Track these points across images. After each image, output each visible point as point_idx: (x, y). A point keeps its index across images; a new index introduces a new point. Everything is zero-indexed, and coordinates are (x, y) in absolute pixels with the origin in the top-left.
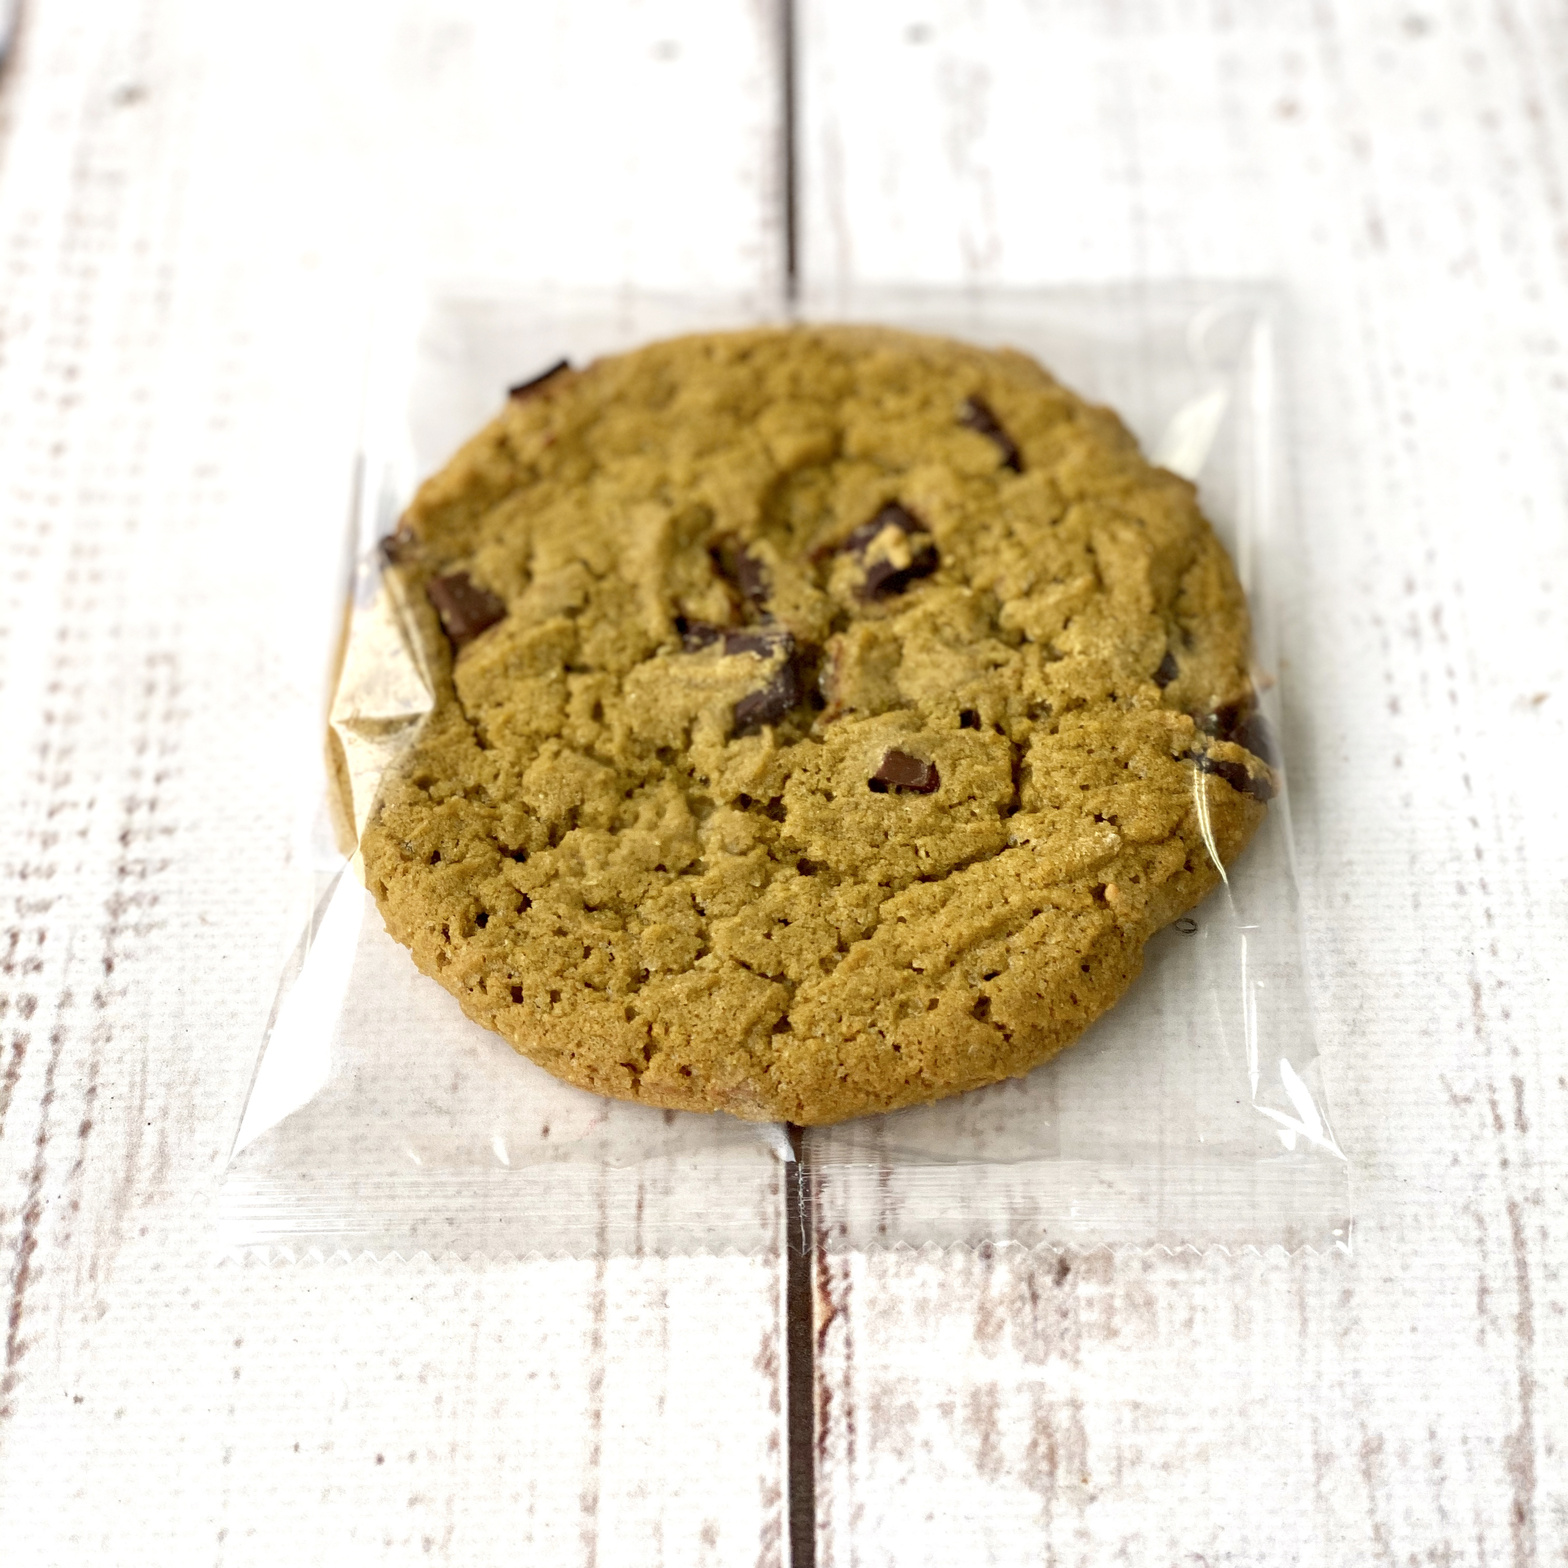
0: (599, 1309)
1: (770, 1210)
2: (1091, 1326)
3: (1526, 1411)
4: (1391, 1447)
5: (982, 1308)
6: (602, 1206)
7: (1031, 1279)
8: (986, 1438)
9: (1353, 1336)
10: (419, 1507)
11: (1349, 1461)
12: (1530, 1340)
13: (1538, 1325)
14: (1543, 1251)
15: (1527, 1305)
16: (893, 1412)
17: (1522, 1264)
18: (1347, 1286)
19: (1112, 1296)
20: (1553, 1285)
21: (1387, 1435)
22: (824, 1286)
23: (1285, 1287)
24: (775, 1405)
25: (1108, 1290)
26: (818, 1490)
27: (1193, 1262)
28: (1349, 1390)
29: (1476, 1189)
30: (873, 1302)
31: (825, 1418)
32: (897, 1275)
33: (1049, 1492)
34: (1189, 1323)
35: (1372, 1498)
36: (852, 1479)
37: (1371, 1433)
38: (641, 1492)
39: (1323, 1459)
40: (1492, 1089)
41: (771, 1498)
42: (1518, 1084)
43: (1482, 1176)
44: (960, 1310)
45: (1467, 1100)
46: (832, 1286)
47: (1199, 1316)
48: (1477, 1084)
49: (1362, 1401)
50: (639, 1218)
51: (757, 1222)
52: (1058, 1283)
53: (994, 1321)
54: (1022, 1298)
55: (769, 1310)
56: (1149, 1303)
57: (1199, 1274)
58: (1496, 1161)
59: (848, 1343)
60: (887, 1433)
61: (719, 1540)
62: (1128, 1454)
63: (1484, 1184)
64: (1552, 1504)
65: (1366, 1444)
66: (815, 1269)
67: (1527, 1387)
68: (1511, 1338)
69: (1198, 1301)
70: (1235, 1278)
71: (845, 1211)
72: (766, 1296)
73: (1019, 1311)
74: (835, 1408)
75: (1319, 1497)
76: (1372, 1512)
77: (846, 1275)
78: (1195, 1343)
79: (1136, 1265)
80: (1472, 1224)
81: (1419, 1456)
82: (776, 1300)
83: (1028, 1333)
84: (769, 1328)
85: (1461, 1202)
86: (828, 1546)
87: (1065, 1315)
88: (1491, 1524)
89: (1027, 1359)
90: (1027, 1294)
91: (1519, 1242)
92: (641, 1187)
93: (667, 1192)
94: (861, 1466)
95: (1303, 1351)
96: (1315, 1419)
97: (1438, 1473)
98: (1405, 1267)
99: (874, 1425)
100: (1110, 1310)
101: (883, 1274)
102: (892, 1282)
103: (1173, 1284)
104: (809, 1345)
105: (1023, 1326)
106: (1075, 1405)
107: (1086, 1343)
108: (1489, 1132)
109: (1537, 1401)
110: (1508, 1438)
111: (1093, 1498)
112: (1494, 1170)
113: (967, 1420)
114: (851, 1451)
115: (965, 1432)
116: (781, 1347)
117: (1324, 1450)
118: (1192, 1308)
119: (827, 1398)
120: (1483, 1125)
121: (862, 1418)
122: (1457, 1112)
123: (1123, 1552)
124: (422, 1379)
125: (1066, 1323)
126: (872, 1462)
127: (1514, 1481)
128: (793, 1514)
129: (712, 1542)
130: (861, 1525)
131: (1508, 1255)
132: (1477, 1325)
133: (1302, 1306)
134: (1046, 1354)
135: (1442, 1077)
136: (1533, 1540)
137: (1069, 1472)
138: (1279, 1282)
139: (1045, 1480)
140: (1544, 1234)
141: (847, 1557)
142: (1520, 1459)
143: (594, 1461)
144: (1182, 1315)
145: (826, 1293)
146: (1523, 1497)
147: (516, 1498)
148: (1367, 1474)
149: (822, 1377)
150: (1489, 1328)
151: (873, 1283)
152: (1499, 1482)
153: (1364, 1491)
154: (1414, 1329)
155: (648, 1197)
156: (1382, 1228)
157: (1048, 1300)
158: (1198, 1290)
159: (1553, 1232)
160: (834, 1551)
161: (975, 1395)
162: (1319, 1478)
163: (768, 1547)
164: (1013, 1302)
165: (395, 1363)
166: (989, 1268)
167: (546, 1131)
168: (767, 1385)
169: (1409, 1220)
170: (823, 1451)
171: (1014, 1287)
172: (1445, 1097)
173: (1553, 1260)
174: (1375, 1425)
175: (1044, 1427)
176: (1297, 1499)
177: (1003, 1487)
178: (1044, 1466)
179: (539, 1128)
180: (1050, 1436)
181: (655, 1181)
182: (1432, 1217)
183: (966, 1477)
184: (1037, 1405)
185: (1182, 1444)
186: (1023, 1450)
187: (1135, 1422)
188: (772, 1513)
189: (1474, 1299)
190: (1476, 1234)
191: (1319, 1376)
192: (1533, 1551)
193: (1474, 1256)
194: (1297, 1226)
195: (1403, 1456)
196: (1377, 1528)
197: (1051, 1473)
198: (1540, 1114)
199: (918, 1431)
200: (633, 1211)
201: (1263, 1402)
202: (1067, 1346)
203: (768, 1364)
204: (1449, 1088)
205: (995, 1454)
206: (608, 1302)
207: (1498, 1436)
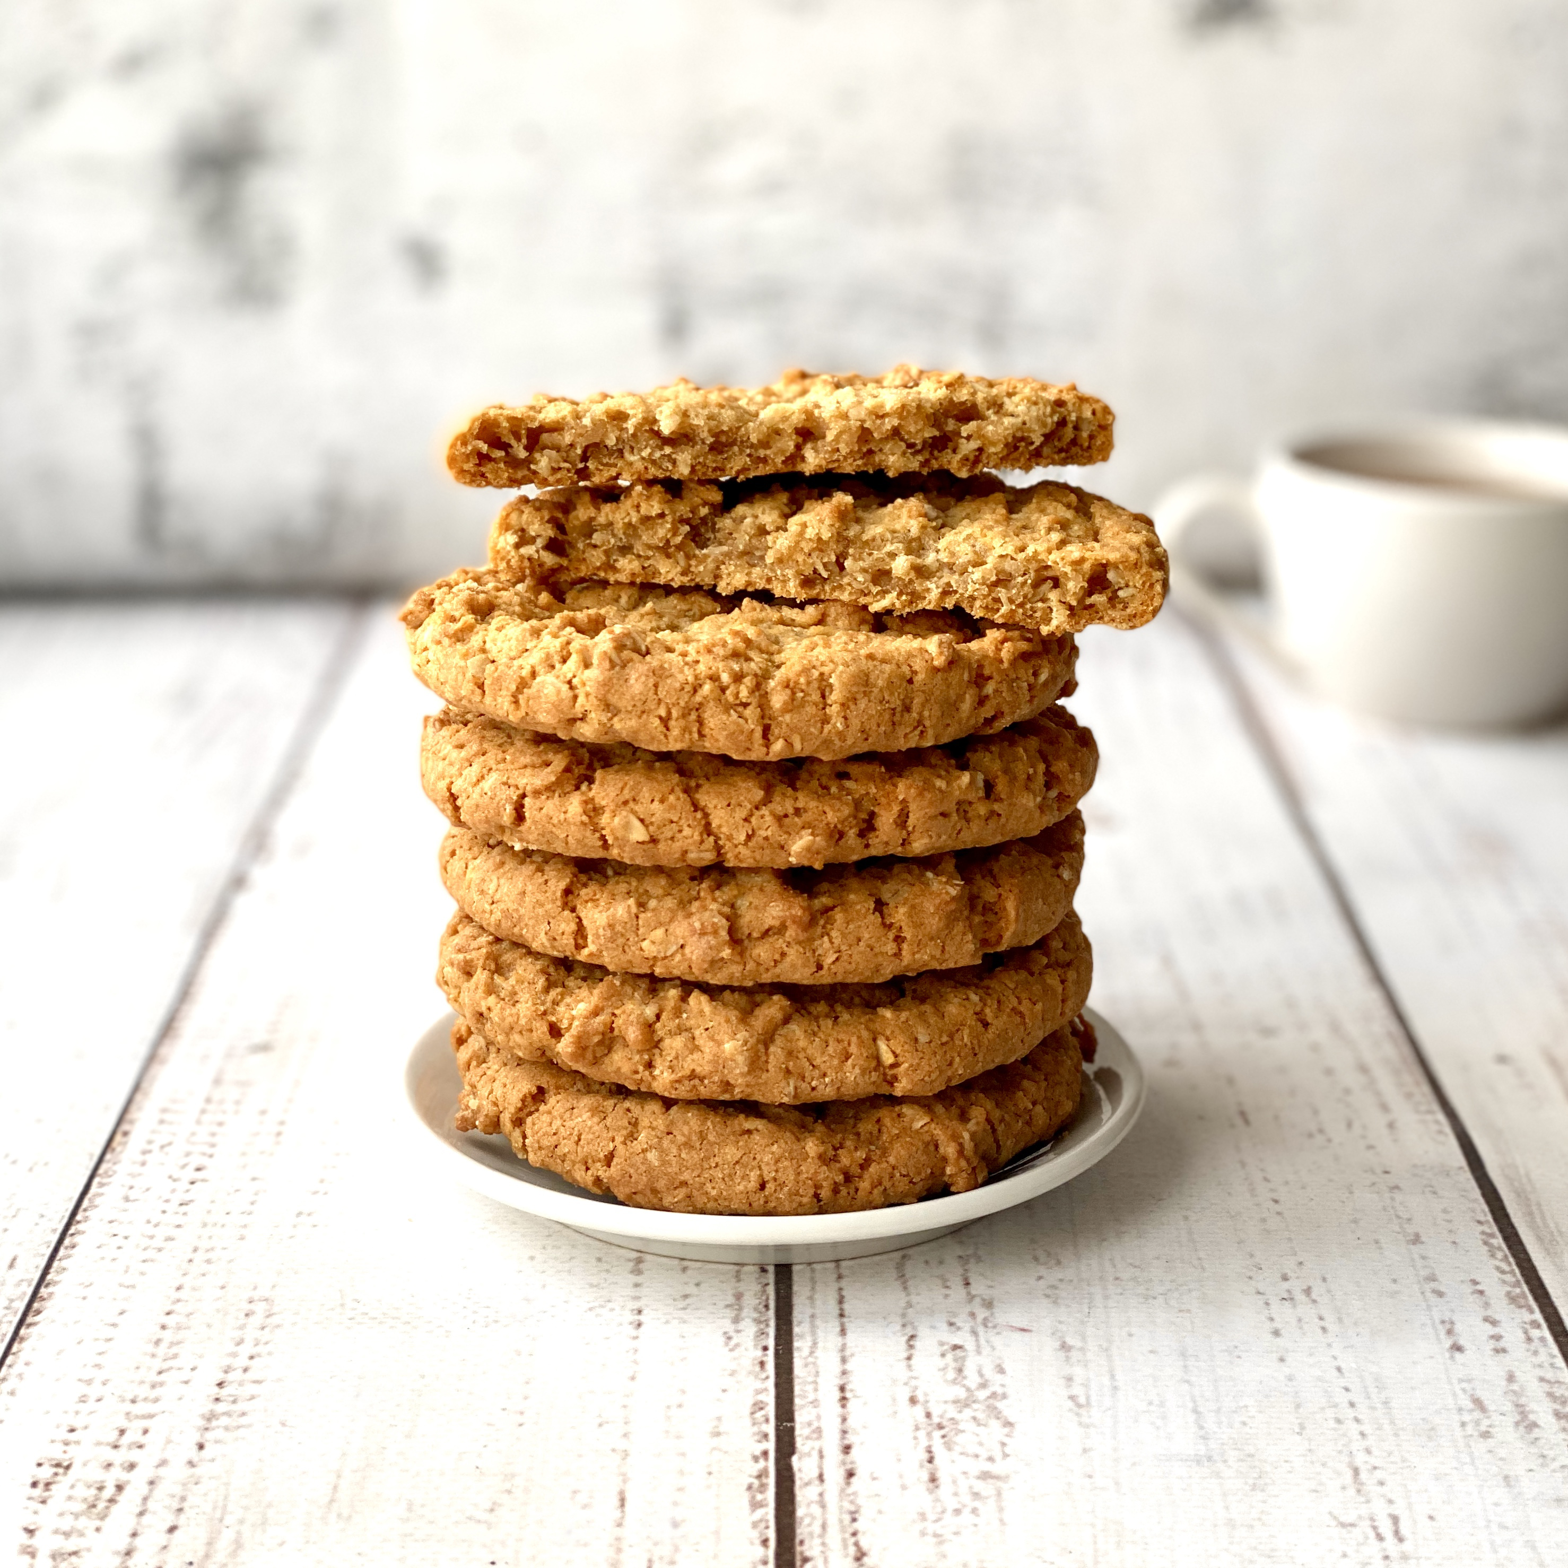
40: (1372, 1519)
42: (1395, 1520)
45: (1352, 1525)
48: (1360, 1517)
122: (1344, 1531)
135: (1330, 1513)
204: (1335, 1518)
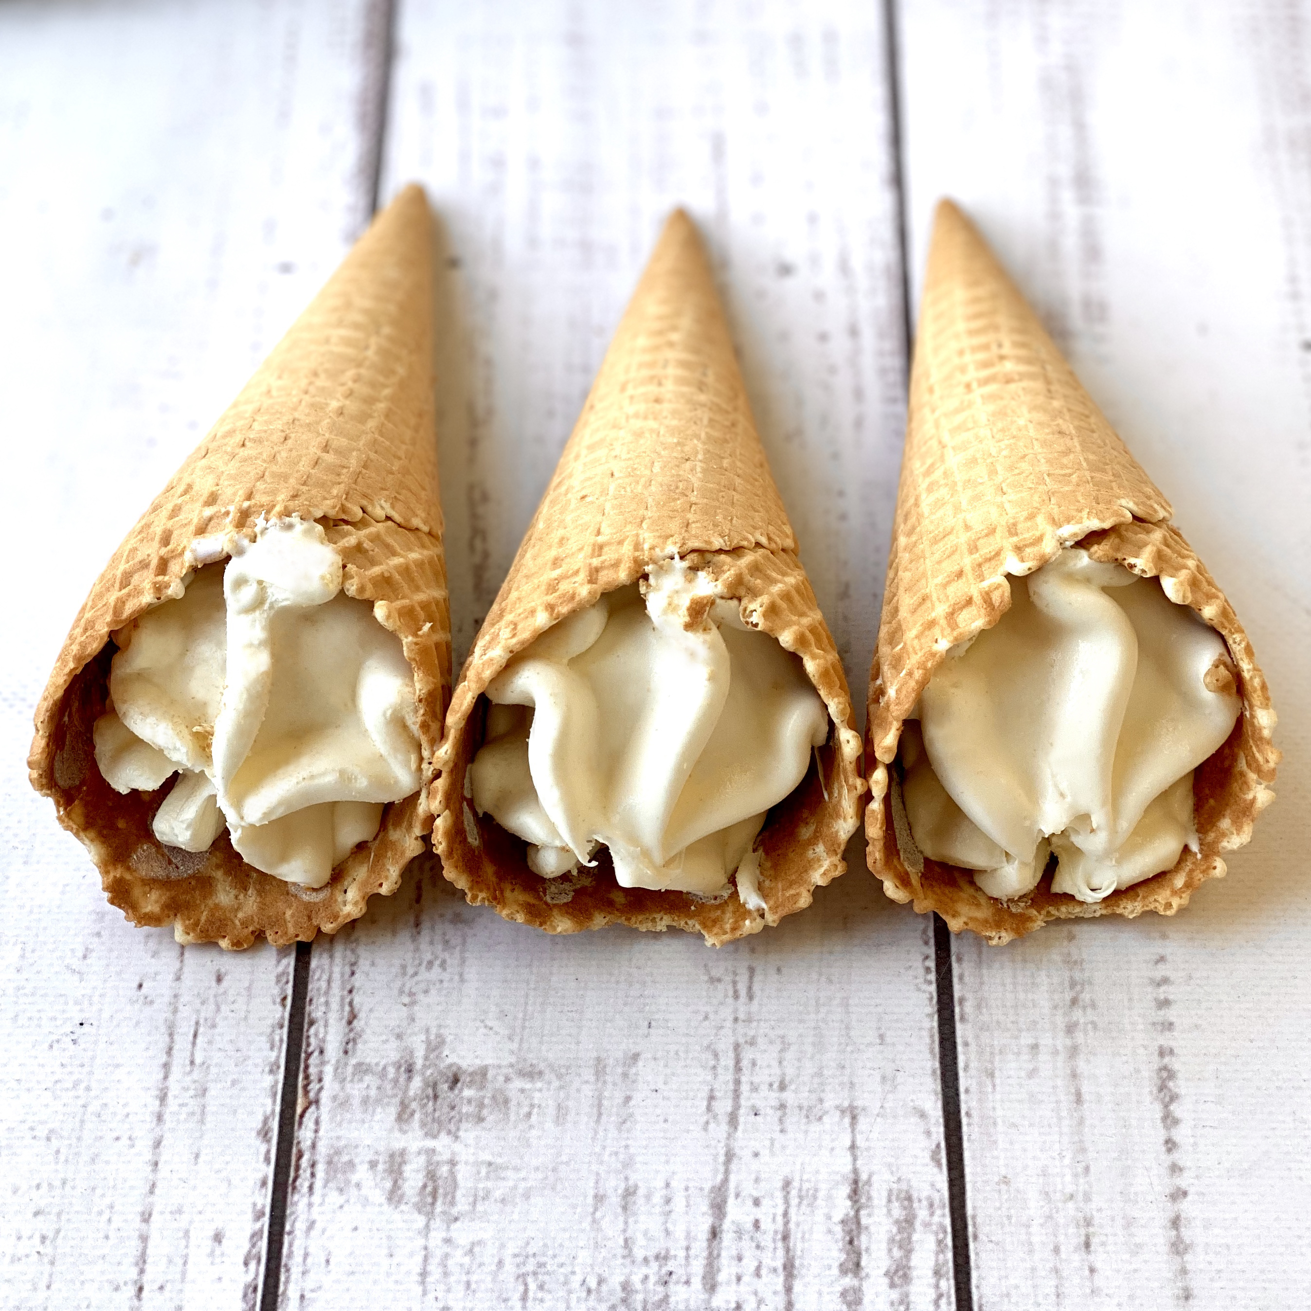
0: (163, 1098)
1: (277, 1038)
2: (468, 1115)
3: (727, 1172)
4: (641, 1192)
5: (402, 1103)
6: (171, 1035)
7: (435, 1085)
8: (395, 1182)
9: (628, 1124)
10: (40, 1218)
11: (614, 1200)
12: (736, 1128)
13: (741, 1119)
14: (752, 1074)
15: (737, 1107)
16: (340, 1165)
17: (737, 1082)
18: (628, 1093)
19: (484, 1097)
20: (754, 1095)
21: (640, 1184)
22: (305, 1087)
23: (591, 1094)
24: (267, 1160)
25: (481, 1094)
26: (288, 1212)
27: (536, 1076)
28: (621, 1157)
29: (716, 1035)
30: (335, 1098)
31: (298, 1168)
32: (352, 1081)
33: (430, 1215)
34: (529, 1115)
35: (626, 1223)
36: (310, 1205)
37: (631, 1182)
38: (180, 1211)
39: (599, 1199)
41: (259, 1215)
43: (722, 1027)
44: (388, 1104)
46: (310, 1087)
47: (535, 1110)
49: (628, 1164)
50: (194, 1044)
51: (268, 1045)
52: (451, 1088)
53: (408, 1111)
54: (428, 1097)
55: (269, 1101)
56: (506, 1101)
57: (539, 1085)
58: (731, 1018)
59: (317, 1122)
60: (335, 1177)
61: (224, 1241)
62: (481, 1194)
63: (722, 1032)
64: (734, 1228)
65: (627, 1190)
66: (301, 1076)
67: (730, 1156)
68: (724, 1127)
69: (536, 1102)
70: (561, 1087)
71: (324, 1040)
72: (269, 1093)
73: (425, 1105)
74: (304, 1162)
75: (594, 1221)
76: (625, 1231)
77: (320, 1080)
78: (531, 1127)
79: (501, 1079)
80: (711, 1057)
81: (657, 1199)
82: (275, 1095)
83: (429, 1119)
84: (269, 1110)
85: (705, 1043)
86: (291, 1245)
87: (453, 1108)
88: (695, 1239)
89: (426, 1134)
90: (431, 1095)
91: (738, 1069)
92: (197, 1023)
93: (214, 1026)
94: (316, 1198)
95: (596, 1132)
96: (598, 1174)
97: (667, 1208)
98: (665, 1083)
99: (327, 1173)
100: (481, 1105)
101: (344, 1080)
102: (348, 1085)
103: (522, 1091)
104: (292, 1124)
105: (426, 1114)
106: (453, 1163)
107: (464, 1125)
108: (730, 1000)
109: (733, 1167)
110: (713, 1187)
111: (456, 1219)
112: (729, 1024)
113: (385, 1171)
114: (311, 1188)
115: (383, 1179)
116: (275, 1125)
117: (601, 1192)
118: (532, 1106)
119: (300, 1156)
120: (726, 996)
121: (320, 1169)
123: (471, 1251)
124: (48, 1139)
125: (453, 1113)
126: (324, 1196)
127: (714, 1214)
128: (271, 1226)
129: (220, 1242)
130: (313, 1233)
131: (730, 1077)
132: (705, 1118)
133: (600, 1105)
134: (439, 1132)
136: (720, 1249)
137: (444, 1204)
138: (588, 1091)
139: (429, 1208)
140: (754, 1064)
141: (302, 1252)
142: (719, 1200)
143: (152, 1192)
144: (526, 1109)
145: (306, 1092)
146: (717, 1225)
147: (100, 1213)
148: (625, 1208)
149: (299, 1143)
150: (711, 1121)
151: (337, 1086)
152: (704, 1214)
153: (621, 1219)
154: (666, 1121)
155: (201, 1030)
156: (655, 1059)
157: (444, 1099)
158: (537, 1095)
159: (759, 1063)
160: (295, 1248)
161: (392, 1156)
162: (596, 1210)
163: (254, 1246)
164: (422, 1100)
165: (32, 1129)
166: (410, 1079)
167: (140, 986)
168: (263, 1148)
169: (672, 1054)
170: (294, 1188)
171: (423, 1090)
172: (706, 978)
173: (756, 1080)
174: (634, 1178)
175: (431, 1175)
176: (580, 1223)
177: (402, 1212)
178: (429, 1200)
179: (135, 985)
180: (435, 1181)
181: (206, 1020)
182: (687, 1052)
183: (381, 1205)
184: (429, 1163)
185: (515, 1188)
186: (417, 1190)
187: (488, 1173)
188: (258, 1225)
189: (705, 1103)
190: (712, 1063)
191: (604, 1148)
192: (719, 1255)
193: (709, 1078)
194: (603, 1055)
195: (648, 1197)
196: (626, 1241)
197: (433, 1204)
198: (762, 990)
199: (354, 1178)
200: (191, 1038)
201: (567, 1163)
202: (452, 1127)
203: (266, 1134)
205: (399, 1192)
206: (170, 1095)
207: (707, 1186)
